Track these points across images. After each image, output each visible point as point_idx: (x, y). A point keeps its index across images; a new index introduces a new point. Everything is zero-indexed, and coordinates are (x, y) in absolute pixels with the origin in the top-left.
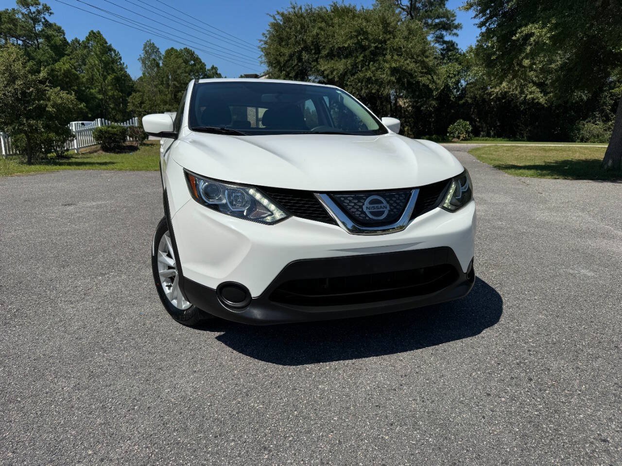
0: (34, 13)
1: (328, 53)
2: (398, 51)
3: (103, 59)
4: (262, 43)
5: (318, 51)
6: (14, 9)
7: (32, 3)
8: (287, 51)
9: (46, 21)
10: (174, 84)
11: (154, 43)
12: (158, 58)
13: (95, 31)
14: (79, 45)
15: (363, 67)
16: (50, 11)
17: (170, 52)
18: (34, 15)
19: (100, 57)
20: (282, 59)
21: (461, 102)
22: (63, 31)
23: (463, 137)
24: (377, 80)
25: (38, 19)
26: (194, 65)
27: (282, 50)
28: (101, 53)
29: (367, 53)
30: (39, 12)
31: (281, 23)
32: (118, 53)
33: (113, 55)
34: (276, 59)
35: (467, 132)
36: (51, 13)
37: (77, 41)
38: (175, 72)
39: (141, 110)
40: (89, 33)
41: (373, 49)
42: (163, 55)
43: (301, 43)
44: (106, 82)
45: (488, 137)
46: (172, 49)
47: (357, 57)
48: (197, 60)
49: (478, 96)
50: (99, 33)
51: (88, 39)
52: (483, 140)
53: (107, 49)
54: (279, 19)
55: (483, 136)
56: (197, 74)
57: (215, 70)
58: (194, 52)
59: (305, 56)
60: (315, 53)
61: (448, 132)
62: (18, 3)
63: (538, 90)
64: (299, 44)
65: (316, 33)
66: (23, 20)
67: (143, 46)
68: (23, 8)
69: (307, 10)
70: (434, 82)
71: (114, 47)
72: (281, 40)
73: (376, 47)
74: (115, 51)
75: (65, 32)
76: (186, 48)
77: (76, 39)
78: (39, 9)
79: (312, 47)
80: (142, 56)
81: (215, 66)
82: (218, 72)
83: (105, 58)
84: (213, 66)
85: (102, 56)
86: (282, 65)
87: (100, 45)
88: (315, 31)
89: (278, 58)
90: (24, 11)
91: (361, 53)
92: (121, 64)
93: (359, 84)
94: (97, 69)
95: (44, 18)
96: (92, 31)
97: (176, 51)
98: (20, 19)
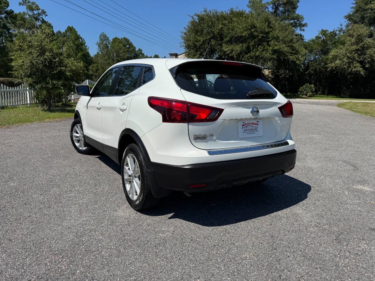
0: (36, 14)
1: (228, 40)
2: (277, 39)
3: (76, 43)
4: (183, 34)
5: (222, 39)
6: (24, 12)
7: (35, 9)
8: (201, 39)
9: (43, 19)
10: (117, 59)
11: (106, 34)
12: (108, 43)
13: (70, 27)
14: (61, 35)
15: (254, 49)
16: (46, 14)
17: (115, 39)
18: (36, 16)
19: (74, 42)
20: (198, 44)
21: (307, 73)
22: (52, 26)
23: (309, 95)
24: (262, 58)
25: (38, 18)
26: (129, 48)
27: (198, 38)
28: (75, 39)
29: (256, 40)
30: (39, 14)
31: (197, 21)
32: (84, 39)
33: (81, 41)
34: (194, 44)
35: (312, 91)
36: (46, 15)
37: (59, 32)
38: (118, 52)
39: (96, 74)
40: (67, 27)
41: (260, 37)
42: (111, 41)
43: (211, 33)
44: (77, 57)
45: (324, 95)
46: (116, 38)
47: (250, 43)
48: (131, 45)
49: (318, 69)
50: (72, 27)
51: (66, 31)
52: (320, 97)
53: (78, 37)
54: (195, 18)
55: (320, 94)
56: (130, 53)
57: (141, 51)
58: (129, 40)
59: (213, 42)
60: (219, 40)
61: (299, 91)
62: (27, 9)
63: (360, 65)
64: (210, 34)
65: (221, 27)
66: (30, 18)
67: (99, 36)
68: (30, 12)
69: (213, 13)
70: (299, 59)
71: (81, 36)
72: (197, 31)
73: (262, 37)
74: (82, 39)
75: (53, 27)
76: (125, 37)
77: (59, 31)
78: (39, 12)
79: (218, 36)
80: (99, 42)
81: (141, 49)
82: (143, 52)
83: (77, 43)
84: (140, 48)
85: (76, 41)
86: (198, 48)
87: (75, 34)
88: (220, 26)
89: (196, 43)
90: (31, 13)
91: (252, 40)
92: (85, 46)
93: (251, 60)
94: (72, 49)
95: (42, 18)
96: (69, 27)
97: (119, 39)
98: (27, 18)
